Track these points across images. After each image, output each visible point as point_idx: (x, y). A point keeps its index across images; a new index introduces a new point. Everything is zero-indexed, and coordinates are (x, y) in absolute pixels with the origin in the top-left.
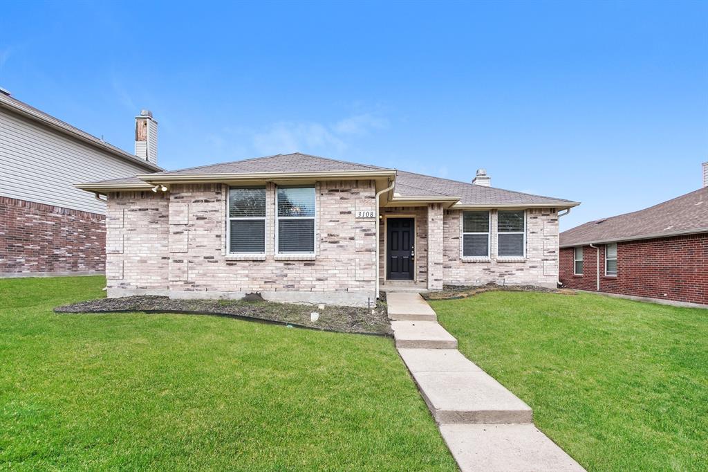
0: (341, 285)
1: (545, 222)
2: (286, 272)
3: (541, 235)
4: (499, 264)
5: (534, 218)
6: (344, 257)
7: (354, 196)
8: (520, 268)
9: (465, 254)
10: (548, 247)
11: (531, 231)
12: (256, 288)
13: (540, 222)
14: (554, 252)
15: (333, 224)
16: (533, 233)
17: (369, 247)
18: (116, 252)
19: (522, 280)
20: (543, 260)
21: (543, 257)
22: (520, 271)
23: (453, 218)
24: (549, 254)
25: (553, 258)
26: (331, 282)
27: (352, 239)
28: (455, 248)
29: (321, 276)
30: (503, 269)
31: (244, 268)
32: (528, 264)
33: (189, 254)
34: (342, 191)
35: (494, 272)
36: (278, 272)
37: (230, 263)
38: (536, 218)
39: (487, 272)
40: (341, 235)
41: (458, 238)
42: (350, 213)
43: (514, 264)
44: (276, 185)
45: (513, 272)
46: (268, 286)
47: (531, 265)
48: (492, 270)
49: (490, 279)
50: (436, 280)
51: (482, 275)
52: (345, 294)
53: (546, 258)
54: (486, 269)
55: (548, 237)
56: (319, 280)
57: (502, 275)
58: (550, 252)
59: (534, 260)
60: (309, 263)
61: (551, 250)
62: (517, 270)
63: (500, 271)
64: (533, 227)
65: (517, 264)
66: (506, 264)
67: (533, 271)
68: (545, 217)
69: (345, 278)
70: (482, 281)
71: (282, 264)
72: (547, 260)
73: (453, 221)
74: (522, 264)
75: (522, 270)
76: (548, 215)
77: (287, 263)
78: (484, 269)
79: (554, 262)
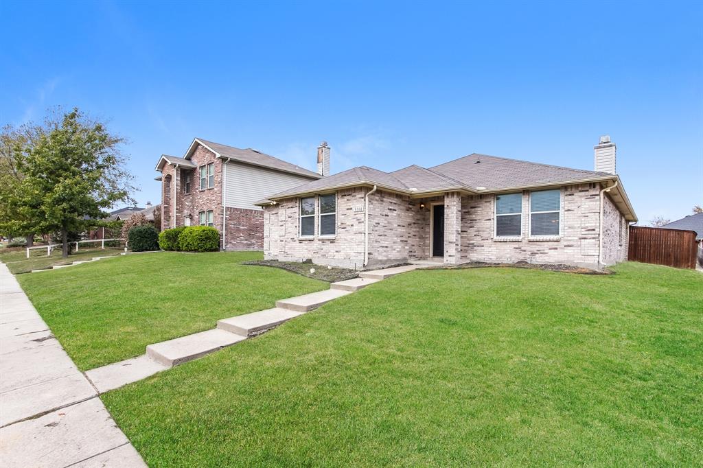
0: (347, 255)
1: (583, 199)
2: (323, 247)
3: (578, 212)
4: (531, 243)
5: (570, 195)
6: (348, 237)
7: (353, 198)
8: (554, 247)
9: (498, 234)
10: (586, 225)
11: (566, 208)
12: (310, 256)
13: (577, 199)
14: (594, 230)
15: (343, 216)
16: (569, 210)
17: (360, 231)
18: (267, 237)
19: (556, 259)
20: (580, 239)
21: (581, 236)
22: (553, 250)
23: (486, 202)
24: (587, 232)
25: (593, 236)
26: (342, 253)
27: (352, 225)
28: (487, 228)
29: (337, 249)
30: (534, 248)
31: (306, 244)
32: (563, 243)
33: (286, 237)
34: (348, 195)
35: (525, 251)
36: (319, 247)
37: (301, 241)
38: (573, 195)
39: (518, 250)
40: (348, 223)
41: (490, 220)
42: (351, 209)
43: (546, 243)
44: (319, 195)
45: (545, 251)
46: (315, 255)
47: (566, 244)
48: (522, 249)
49: (521, 257)
50: (450, 256)
51: (513, 253)
52: (348, 261)
53: (584, 236)
54: (517, 248)
55: (586, 215)
56: (337, 252)
57: (533, 254)
58: (589, 230)
59: (569, 238)
60: (332, 241)
61: (589, 228)
62: (550, 249)
63: (532, 249)
64: (570, 205)
65: (550, 243)
66: (538, 243)
67: (569, 250)
68: (583, 193)
69: (349, 251)
70: (513, 259)
71: (320, 242)
72: (585, 238)
73: (485, 204)
74: (556, 243)
75: (556, 249)
76: (588, 191)
77: (323, 241)
78: (515, 248)
79: (594, 240)
